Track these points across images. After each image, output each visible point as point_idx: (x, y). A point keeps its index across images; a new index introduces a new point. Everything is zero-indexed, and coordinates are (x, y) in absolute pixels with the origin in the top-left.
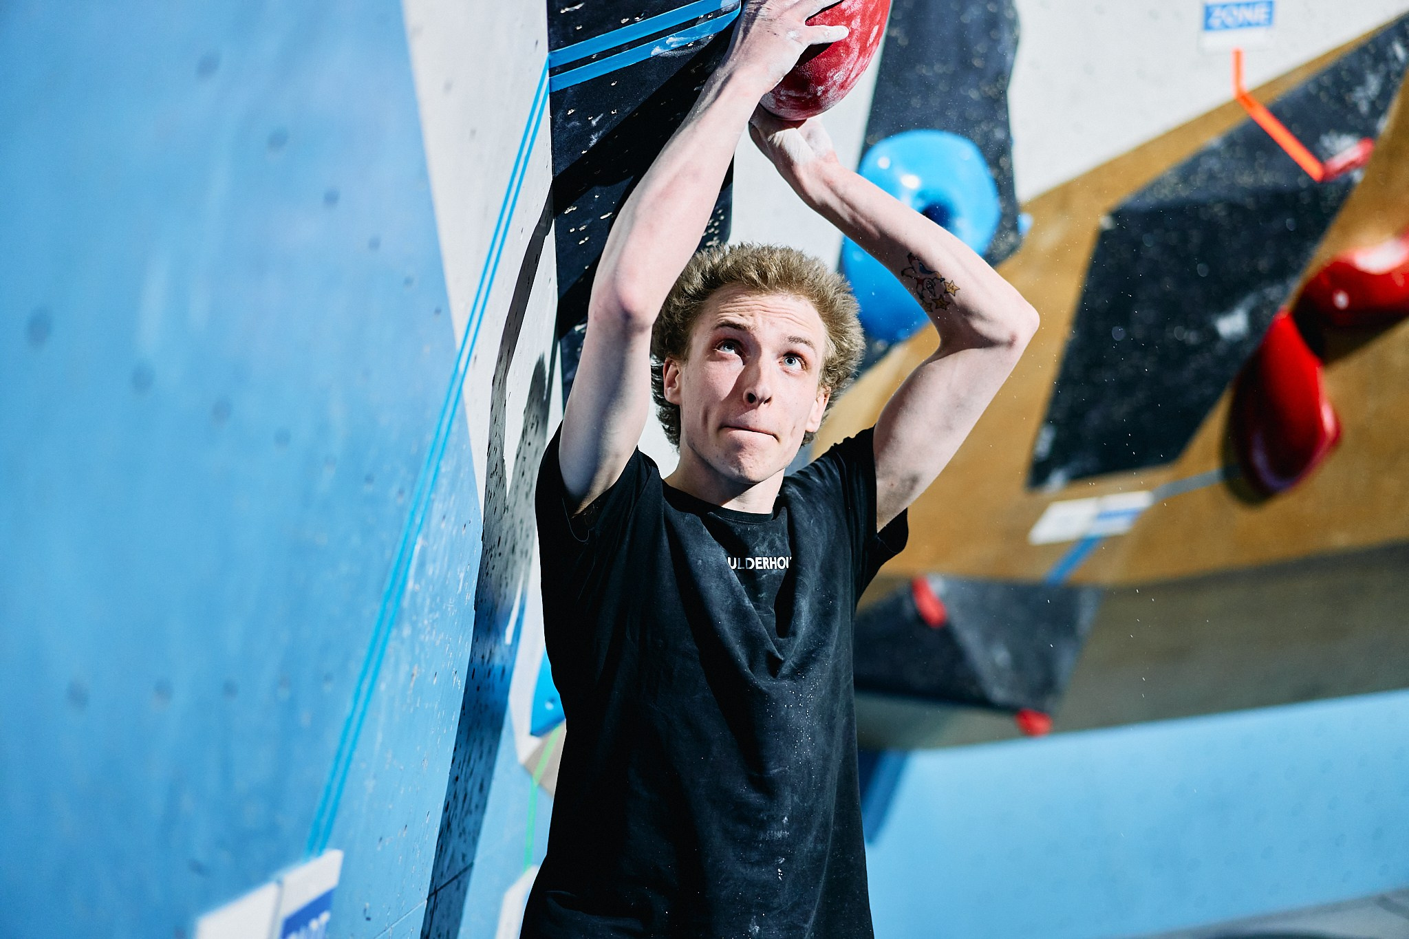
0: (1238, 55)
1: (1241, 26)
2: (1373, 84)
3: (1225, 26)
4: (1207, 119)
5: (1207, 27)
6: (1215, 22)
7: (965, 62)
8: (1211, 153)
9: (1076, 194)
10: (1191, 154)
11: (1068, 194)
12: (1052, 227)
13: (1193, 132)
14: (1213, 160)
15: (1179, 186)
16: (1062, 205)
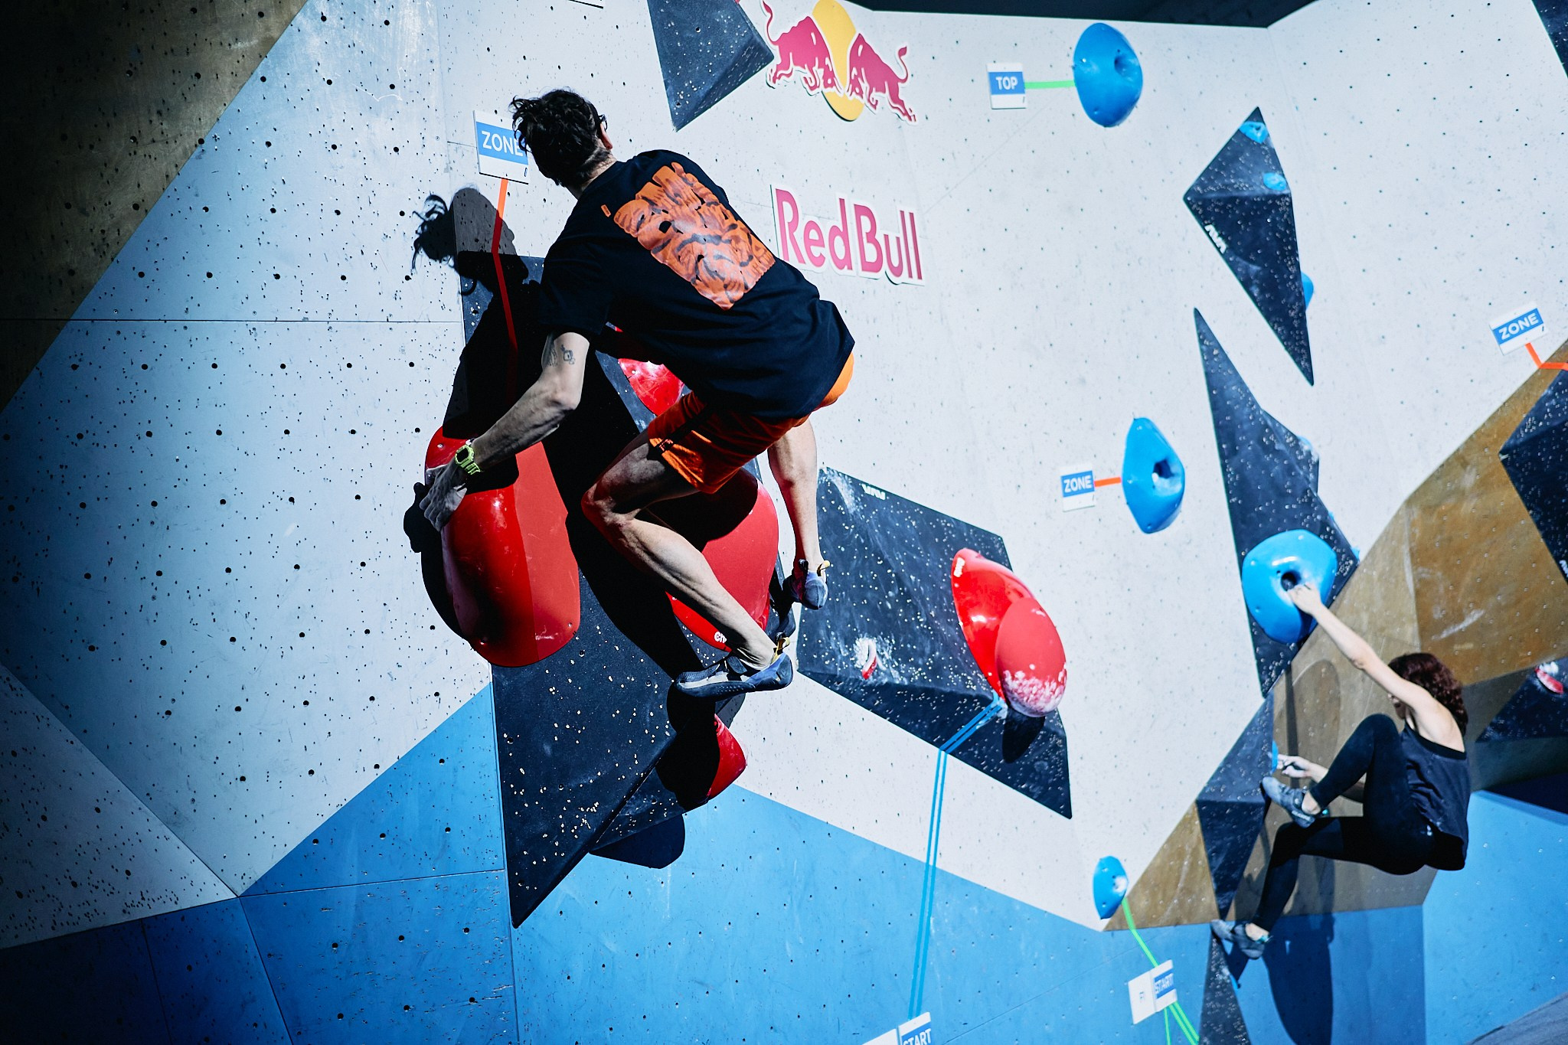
0: (1529, 346)
1: (1521, 332)
3: (1512, 336)
4: (1529, 384)
5: (1501, 341)
6: (1504, 337)
7: (1282, 495)
8: (1548, 398)
9: (1469, 455)
10: (1536, 404)
11: (1463, 458)
12: (1466, 476)
13: (1528, 395)
14: (1553, 402)
15: (1541, 424)
16: (1465, 464)
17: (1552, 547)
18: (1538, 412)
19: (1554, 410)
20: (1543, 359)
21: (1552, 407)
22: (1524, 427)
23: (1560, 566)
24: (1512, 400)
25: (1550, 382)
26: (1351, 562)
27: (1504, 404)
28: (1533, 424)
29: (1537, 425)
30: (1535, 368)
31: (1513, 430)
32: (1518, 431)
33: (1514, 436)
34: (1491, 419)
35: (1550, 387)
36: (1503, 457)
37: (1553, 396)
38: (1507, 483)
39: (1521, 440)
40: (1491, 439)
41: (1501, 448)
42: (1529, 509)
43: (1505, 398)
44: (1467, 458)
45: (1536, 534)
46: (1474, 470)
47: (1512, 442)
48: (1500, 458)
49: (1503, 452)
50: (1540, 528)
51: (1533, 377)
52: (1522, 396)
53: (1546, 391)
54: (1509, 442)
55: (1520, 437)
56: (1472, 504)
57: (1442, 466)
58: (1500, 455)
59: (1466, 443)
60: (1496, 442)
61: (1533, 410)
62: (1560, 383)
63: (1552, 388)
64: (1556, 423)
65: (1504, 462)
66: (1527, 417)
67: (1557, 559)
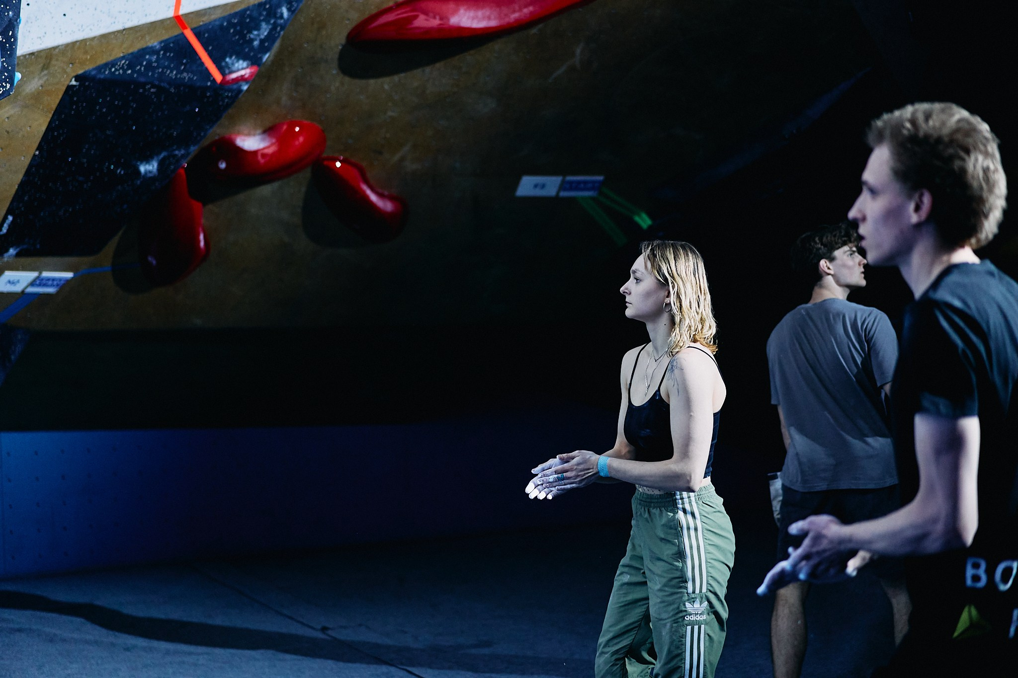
2: (265, 30)
4: (153, 26)
8: (153, 52)
9: (57, 60)
10: (139, 51)
11: (51, 60)
12: (36, 80)
13: (143, 37)
14: (154, 58)
15: (129, 72)
16: (45, 67)
17: (18, 196)
18: (135, 59)
19: (149, 65)
20: (183, 11)
21: (149, 62)
22: (113, 64)
23: (5, 218)
24: (131, 32)
25: (166, 37)
26: (8, 86)
27: (124, 30)
28: (122, 68)
29: (125, 71)
30: (171, 14)
31: (104, 61)
32: (106, 65)
33: (100, 69)
34: (104, 36)
35: (161, 42)
36: (74, 83)
37: (157, 52)
38: (50, 113)
39: (102, 76)
40: (84, 57)
41: (80, 72)
42: (39, 148)
43: (129, 25)
44: (54, 62)
45: (20, 177)
46: (45, 78)
47: (93, 73)
48: (71, 81)
49: (77, 78)
50: (28, 173)
51: (162, 21)
52: (139, 34)
53: (156, 44)
54: (90, 71)
55: (104, 72)
56: (12, 112)
57: (32, 54)
58: (73, 79)
59: (67, 45)
60: (82, 63)
61: (132, 54)
62: (171, 45)
63: (163, 44)
64: (142, 80)
65: (70, 88)
66: (123, 58)
67: (9, 212)
